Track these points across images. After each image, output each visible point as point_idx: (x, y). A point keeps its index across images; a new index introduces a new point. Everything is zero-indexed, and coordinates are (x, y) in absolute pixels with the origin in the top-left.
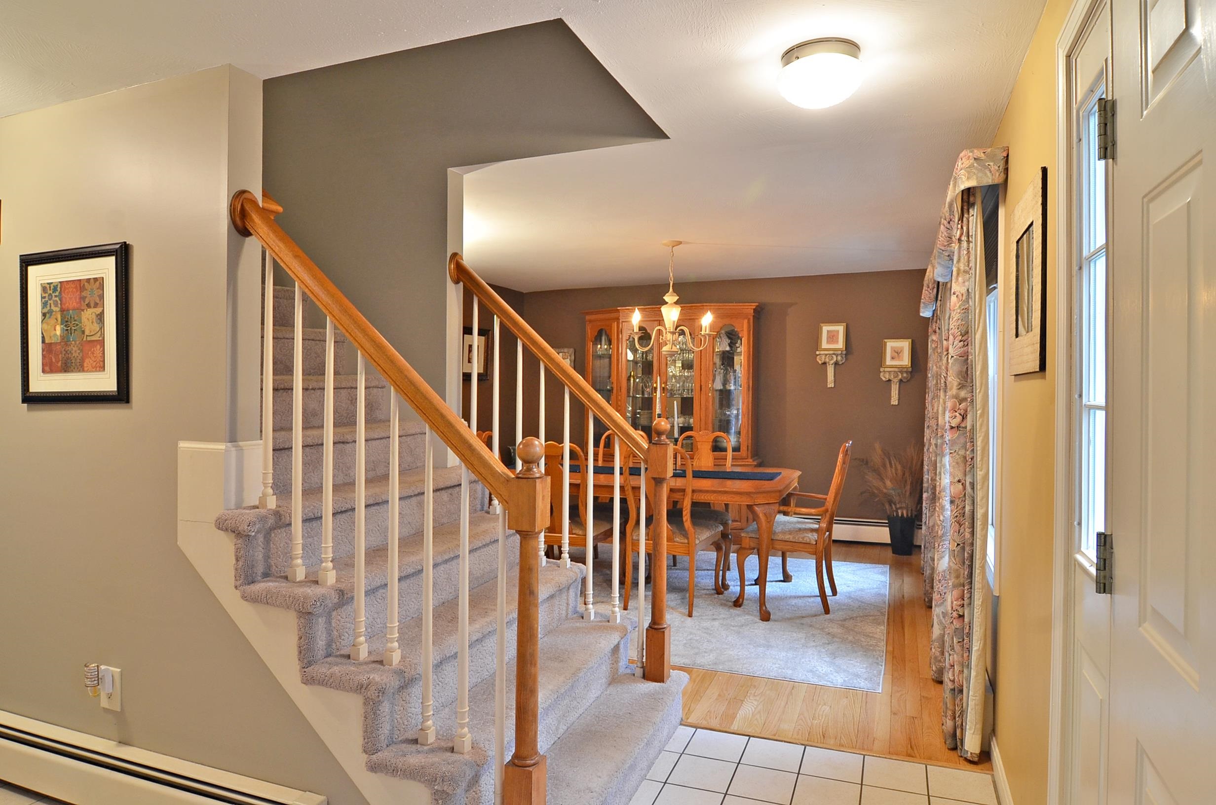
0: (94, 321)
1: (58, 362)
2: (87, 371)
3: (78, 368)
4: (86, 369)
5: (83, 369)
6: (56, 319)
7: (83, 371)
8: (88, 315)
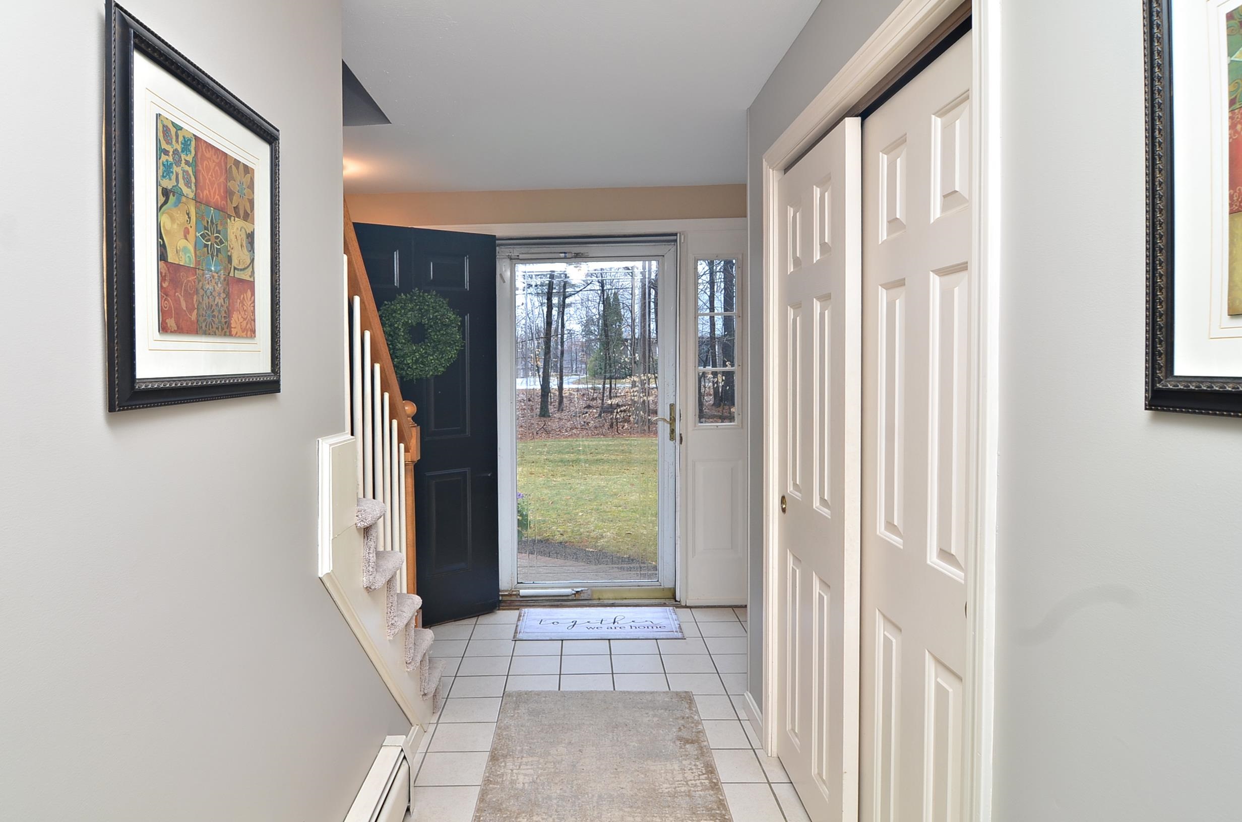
0: (244, 244)
1: (191, 310)
2: (236, 336)
3: (223, 329)
4: (234, 331)
5: (230, 332)
6: (188, 214)
7: (231, 335)
8: (235, 227)
